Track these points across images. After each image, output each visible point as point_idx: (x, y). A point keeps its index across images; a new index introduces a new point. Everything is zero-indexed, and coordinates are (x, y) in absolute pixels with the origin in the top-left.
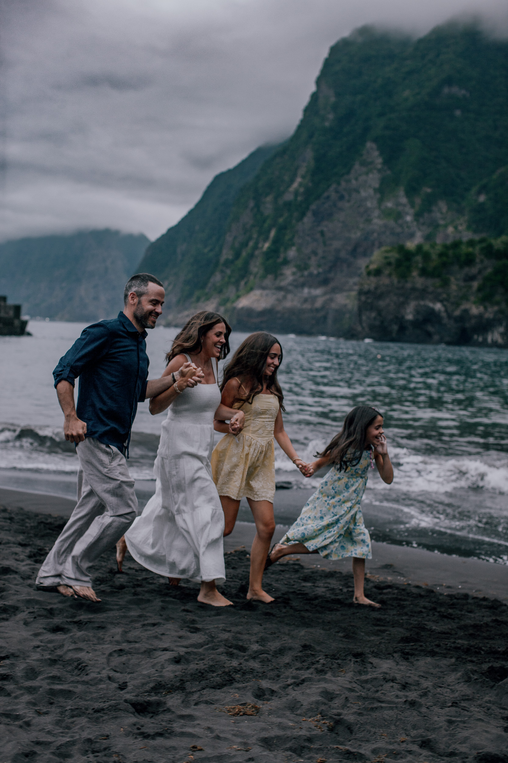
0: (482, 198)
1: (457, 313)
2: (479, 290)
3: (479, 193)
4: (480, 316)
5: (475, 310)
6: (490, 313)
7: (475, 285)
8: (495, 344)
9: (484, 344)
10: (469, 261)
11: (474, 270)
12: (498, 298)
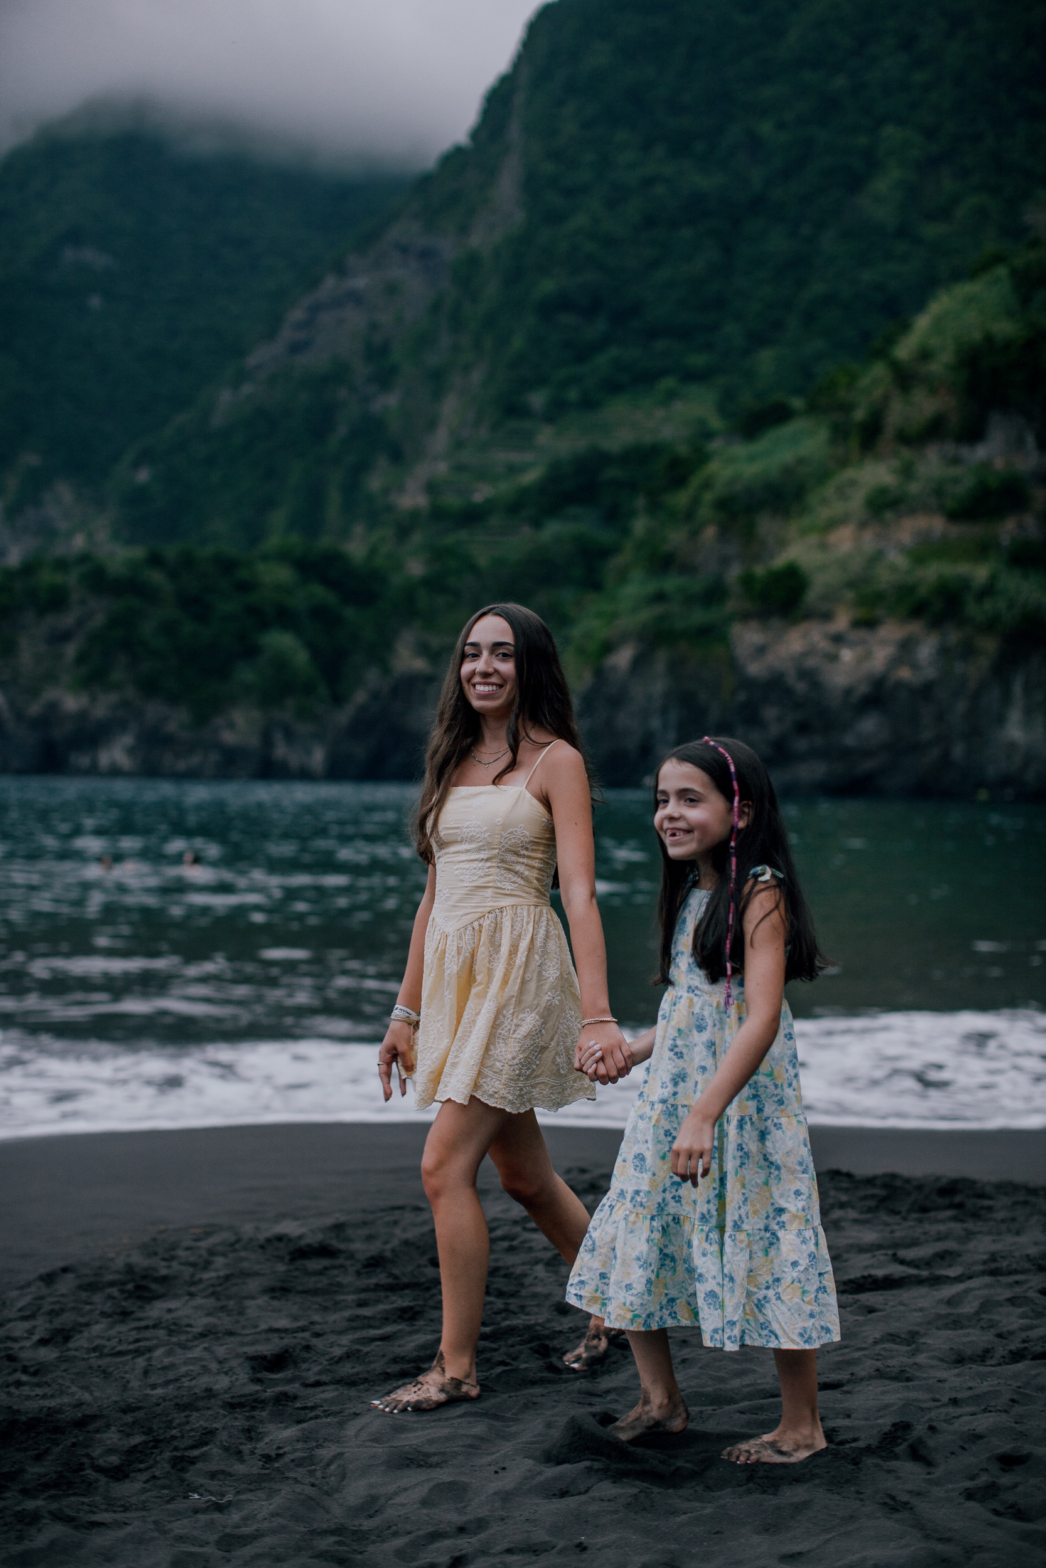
0: (143, 476)
1: (34, 709)
2: (81, 659)
3: (136, 465)
4: (82, 715)
5: (71, 703)
6: (102, 707)
7: (71, 650)
8: (115, 772)
9: (93, 771)
10: (57, 601)
11: (67, 620)
12: (117, 674)
